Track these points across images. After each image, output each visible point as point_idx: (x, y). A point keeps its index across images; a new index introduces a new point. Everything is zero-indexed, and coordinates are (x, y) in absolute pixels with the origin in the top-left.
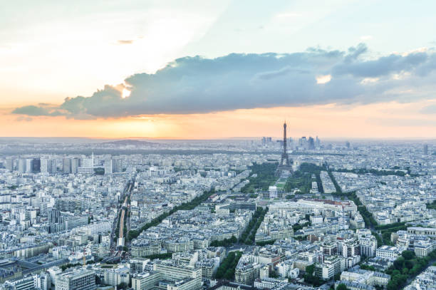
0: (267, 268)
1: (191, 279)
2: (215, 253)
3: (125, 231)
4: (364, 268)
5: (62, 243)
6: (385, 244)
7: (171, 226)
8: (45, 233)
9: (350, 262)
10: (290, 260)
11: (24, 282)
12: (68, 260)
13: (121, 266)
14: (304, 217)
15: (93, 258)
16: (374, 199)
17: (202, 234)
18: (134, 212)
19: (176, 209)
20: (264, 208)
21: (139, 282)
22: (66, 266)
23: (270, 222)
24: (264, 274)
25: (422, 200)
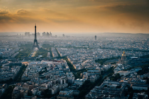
2: (2, 87)
4: (69, 89)
6: (78, 78)
9: (64, 87)
10: (37, 88)
14: (44, 68)
16: (74, 59)
20: (26, 65)
23: (29, 71)
24: (25, 95)
25: (93, 59)
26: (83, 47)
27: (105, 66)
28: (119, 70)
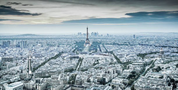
0: (87, 79)
1: (60, 85)
2: (67, 75)
3: (31, 68)
5: (7, 74)
6: (125, 69)
7: (49, 66)
9: (114, 76)
10: (94, 76)
12: (10, 80)
13: (32, 81)
14: (96, 60)
15: (20, 79)
16: (119, 54)
17: (61, 68)
19: (50, 59)
20: (82, 58)
21: (40, 87)
23: (85, 63)
25: (135, 54)
26: (125, 44)
27: (146, 59)
28: (159, 64)
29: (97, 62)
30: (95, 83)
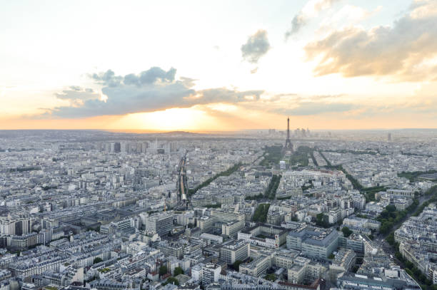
0: (290, 215)
1: (238, 221)
2: (251, 204)
3: (185, 190)
4: (359, 216)
5: (144, 197)
6: (372, 200)
7: (217, 187)
8: (131, 191)
9: (348, 212)
10: (305, 210)
11: (124, 223)
12: (150, 209)
13: (188, 212)
14: (308, 181)
15: (167, 208)
16: (356, 170)
17: (239, 192)
18: (190, 177)
19: (218, 175)
20: (278, 175)
21: (202, 223)
22: (151, 213)
23: (285, 185)
24: (288, 219)
25: (393, 171)
26: (369, 151)
29: (309, 185)
30: (307, 223)
